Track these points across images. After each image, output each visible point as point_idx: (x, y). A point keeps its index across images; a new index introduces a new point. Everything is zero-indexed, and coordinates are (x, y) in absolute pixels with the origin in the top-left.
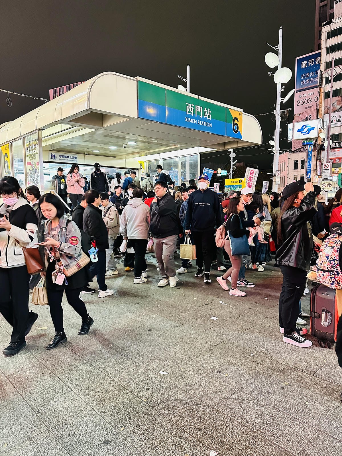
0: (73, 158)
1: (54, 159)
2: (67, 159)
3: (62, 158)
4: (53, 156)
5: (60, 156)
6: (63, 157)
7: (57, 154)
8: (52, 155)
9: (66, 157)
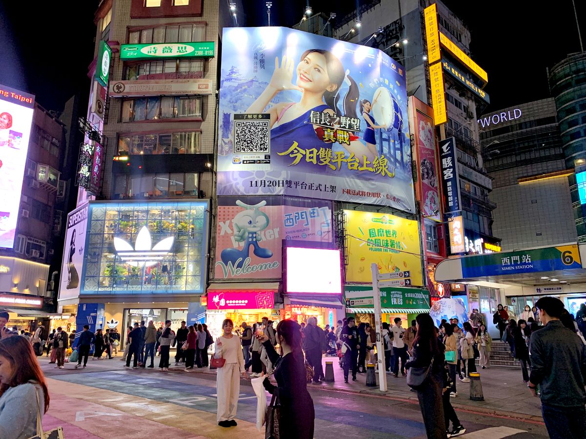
0: (558, 289)
1: (540, 292)
2: (551, 290)
3: (547, 291)
4: (539, 290)
5: (545, 289)
6: (548, 289)
7: (542, 288)
8: (537, 290)
9: (550, 289)
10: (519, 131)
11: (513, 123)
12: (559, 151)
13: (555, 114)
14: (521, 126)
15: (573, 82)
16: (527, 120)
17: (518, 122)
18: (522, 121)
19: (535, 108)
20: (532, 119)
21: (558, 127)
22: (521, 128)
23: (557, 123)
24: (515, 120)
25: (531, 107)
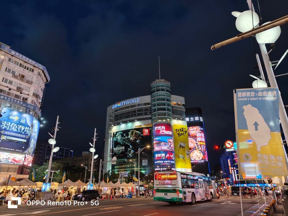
10: (138, 107)
11: (136, 104)
12: (150, 116)
13: (150, 102)
14: (139, 105)
15: (156, 90)
16: (141, 103)
17: (138, 104)
18: (139, 103)
19: (144, 99)
20: (142, 103)
21: (151, 107)
22: (139, 106)
23: (150, 105)
24: (137, 103)
25: (143, 98)
